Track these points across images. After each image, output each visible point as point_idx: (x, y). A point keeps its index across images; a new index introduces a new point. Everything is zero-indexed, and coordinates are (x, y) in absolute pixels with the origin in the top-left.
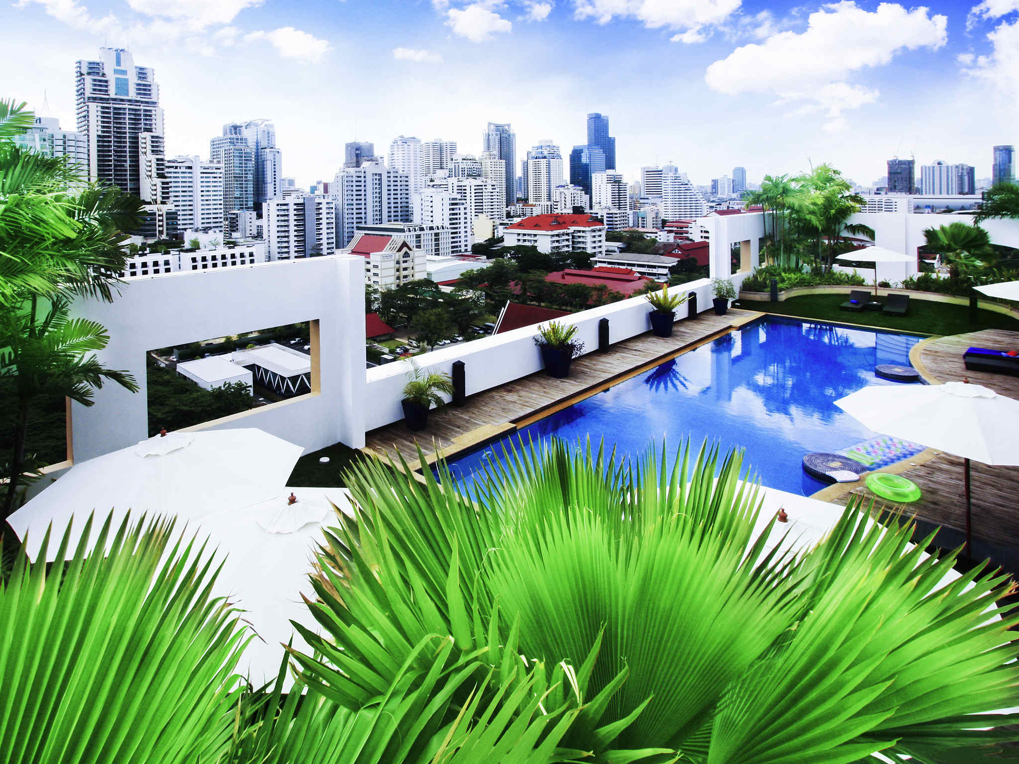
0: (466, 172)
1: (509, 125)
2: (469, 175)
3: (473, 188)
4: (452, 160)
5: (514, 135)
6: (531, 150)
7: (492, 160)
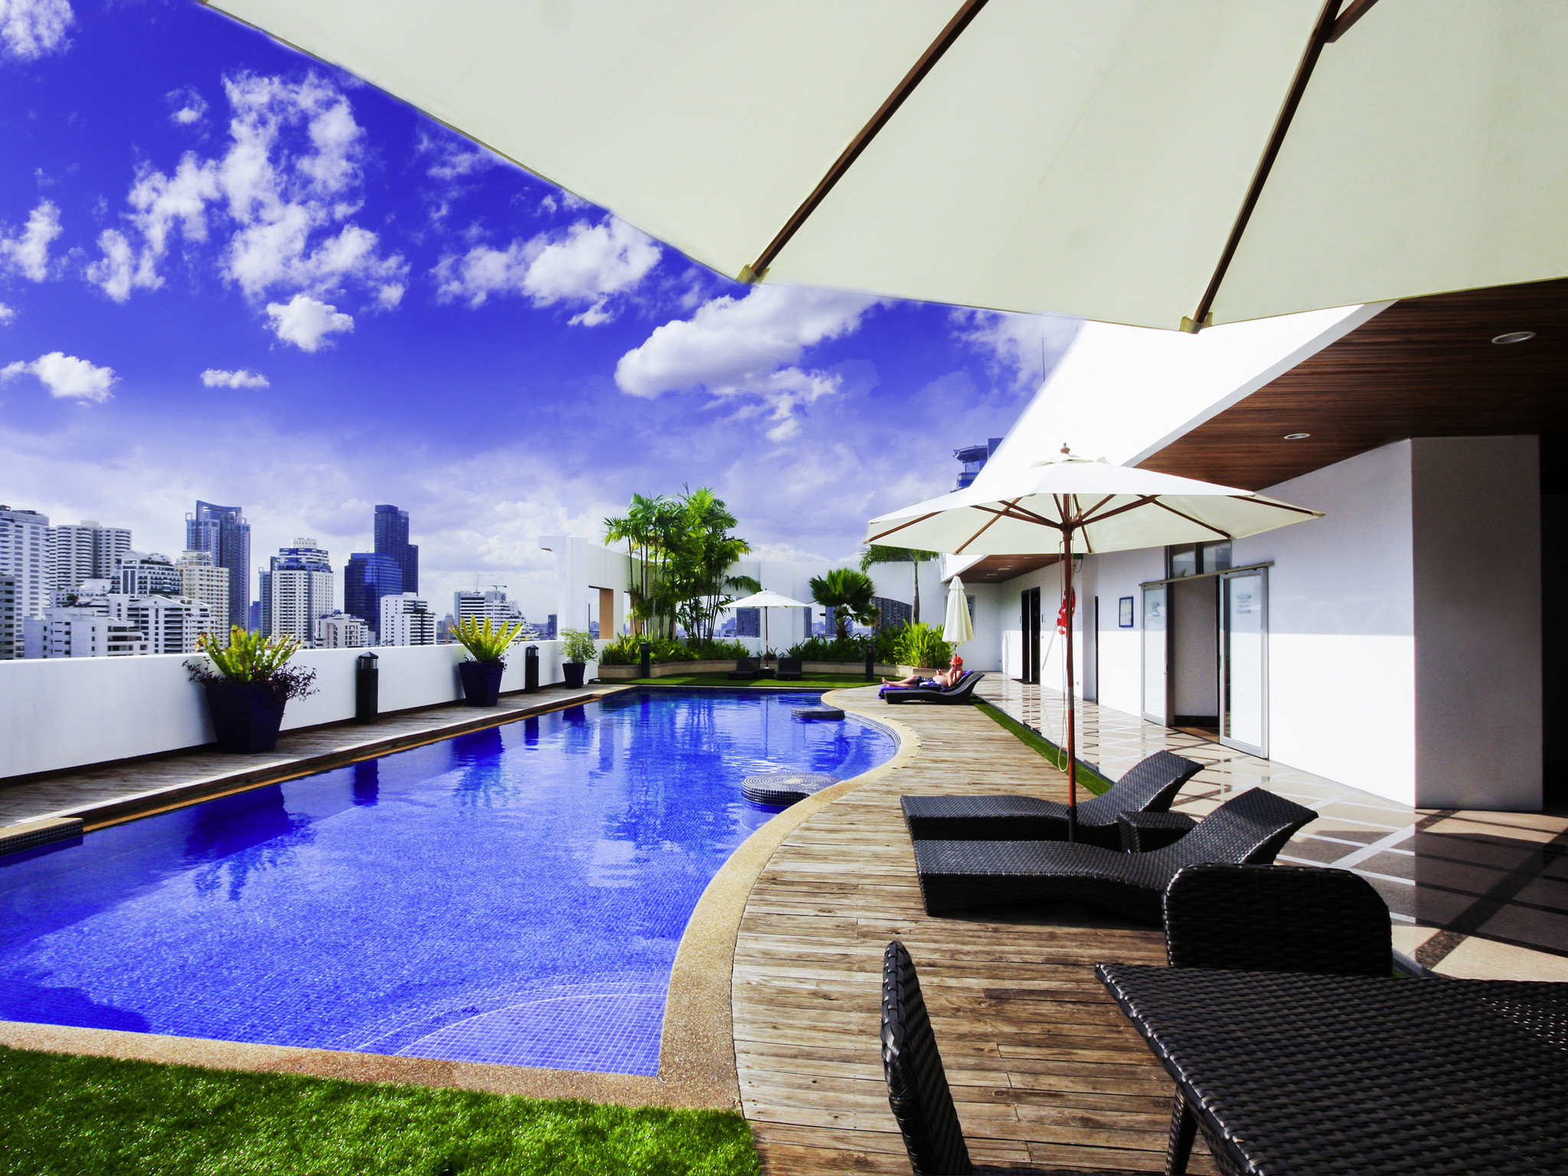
0: (149, 586)
1: (238, 510)
2: (154, 591)
3: (162, 613)
4: (119, 562)
5: (248, 528)
6: (277, 554)
7: (202, 567)
